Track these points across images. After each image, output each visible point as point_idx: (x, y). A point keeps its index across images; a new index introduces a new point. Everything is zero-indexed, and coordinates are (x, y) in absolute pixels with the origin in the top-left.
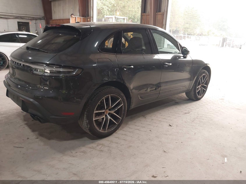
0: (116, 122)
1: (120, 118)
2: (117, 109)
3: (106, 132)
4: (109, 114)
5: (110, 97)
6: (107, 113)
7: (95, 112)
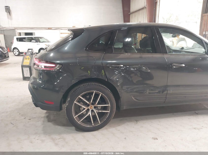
0: (92, 122)
1: (99, 122)
2: (101, 111)
3: (79, 122)
4: (92, 111)
5: (100, 95)
6: (91, 108)
7: (79, 96)
